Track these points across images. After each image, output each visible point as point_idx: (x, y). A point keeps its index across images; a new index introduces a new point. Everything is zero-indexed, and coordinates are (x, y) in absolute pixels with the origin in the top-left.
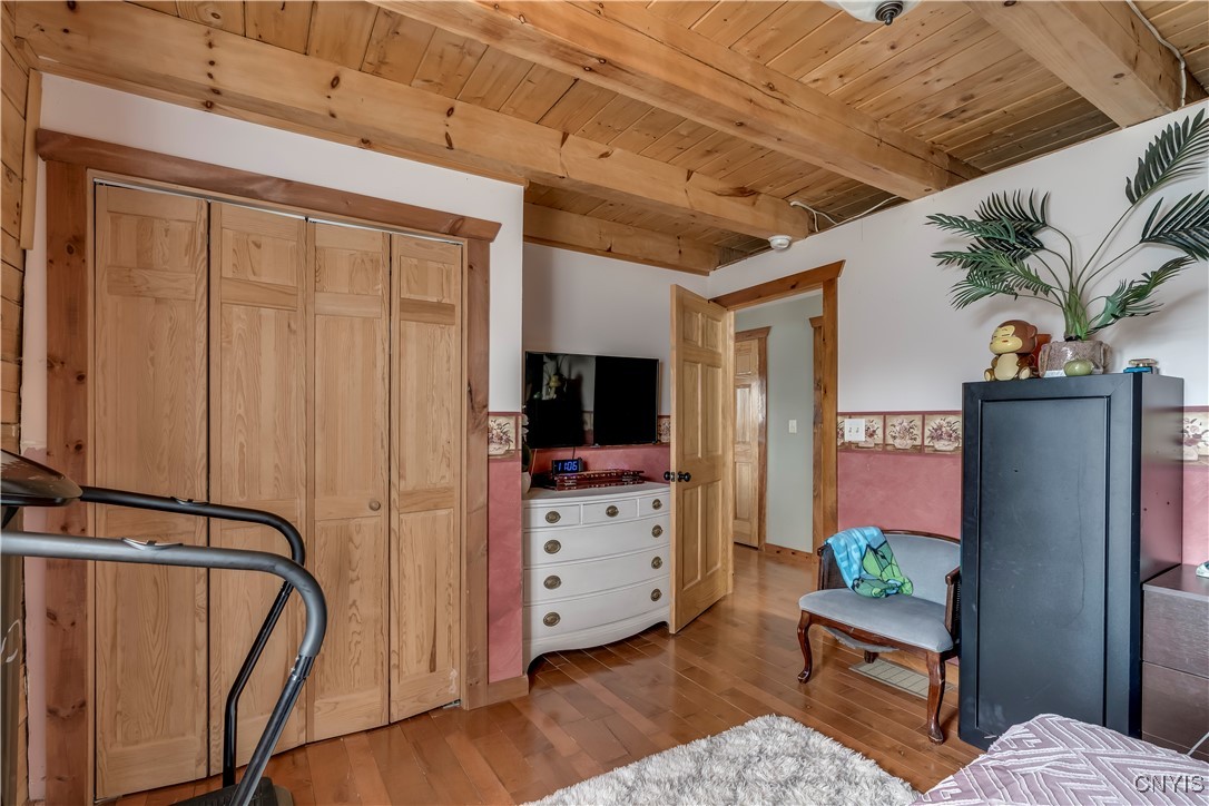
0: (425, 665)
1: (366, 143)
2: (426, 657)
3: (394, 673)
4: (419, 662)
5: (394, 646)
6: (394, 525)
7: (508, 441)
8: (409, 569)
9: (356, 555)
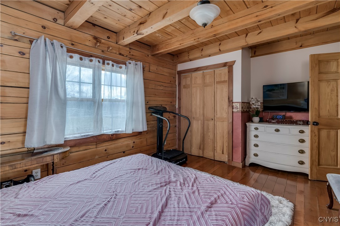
0: (221, 152)
1: (210, 56)
2: (222, 150)
3: (215, 151)
4: (220, 151)
5: (215, 146)
6: (215, 123)
7: (238, 108)
8: (218, 132)
9: (210, 128)
